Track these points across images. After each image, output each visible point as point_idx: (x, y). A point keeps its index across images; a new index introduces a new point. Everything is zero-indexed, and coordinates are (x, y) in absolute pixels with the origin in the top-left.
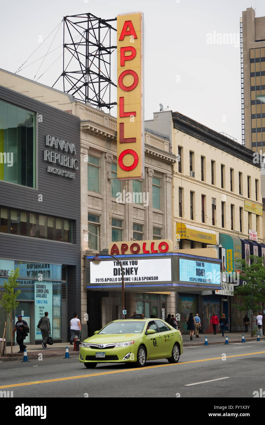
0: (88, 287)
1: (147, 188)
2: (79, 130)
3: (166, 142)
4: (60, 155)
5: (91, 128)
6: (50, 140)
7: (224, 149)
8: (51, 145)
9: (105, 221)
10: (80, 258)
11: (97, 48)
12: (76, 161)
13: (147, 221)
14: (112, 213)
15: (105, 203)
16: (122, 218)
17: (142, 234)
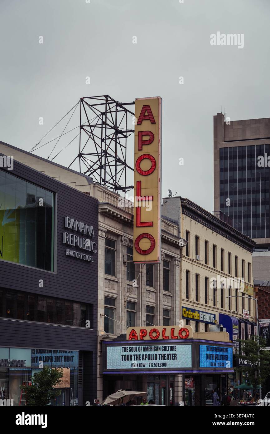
0: (104, 373)
1: (158, 271)
2: (98, 213)
3: (175, 226)
4: (78, 237)
5: (110, 211)
6: (69, 222)
7: (224, 235)
8: (70, 227)
9: (120, 305)
10: (97, 343)
11: (114, 131)
12: (94, 243)
13: (158, 303)
14: (127, 296)
15: (121, 286)
16: (136, 300)
17: (153, 316)
